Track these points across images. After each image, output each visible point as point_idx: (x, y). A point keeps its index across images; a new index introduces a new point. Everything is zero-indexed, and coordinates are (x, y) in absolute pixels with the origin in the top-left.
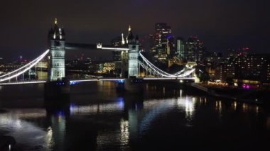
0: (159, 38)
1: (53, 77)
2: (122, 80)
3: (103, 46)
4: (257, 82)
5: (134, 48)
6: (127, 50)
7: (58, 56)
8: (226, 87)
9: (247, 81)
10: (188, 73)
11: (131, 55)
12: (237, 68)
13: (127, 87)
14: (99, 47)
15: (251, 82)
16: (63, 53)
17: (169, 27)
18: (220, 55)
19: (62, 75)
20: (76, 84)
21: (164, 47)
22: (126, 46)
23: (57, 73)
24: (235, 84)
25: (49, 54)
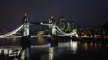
0: (60, 22)
1: (25, 35)
2: (50, 36)
3: (43, 23)
4: (99, 36)
5: (54, 24)
6: (51, 25)
7: (26, 27)
8: (88, 38)
9: (96, 35)
10: (74, 33)
11: (53, 27)
12: (92, 31)
13: (52, 39)
14: (42, 24)
15: (97, 36)
16: (28, 26)
17: (64, 18)
18: (84, 28)
19: (28, 34)
20: (33, 37)
21: (63, 25)
22: (51, 23)
23: (26, 33)
24: (92, 37)
25: (23, 26)
